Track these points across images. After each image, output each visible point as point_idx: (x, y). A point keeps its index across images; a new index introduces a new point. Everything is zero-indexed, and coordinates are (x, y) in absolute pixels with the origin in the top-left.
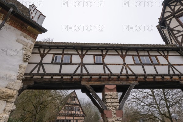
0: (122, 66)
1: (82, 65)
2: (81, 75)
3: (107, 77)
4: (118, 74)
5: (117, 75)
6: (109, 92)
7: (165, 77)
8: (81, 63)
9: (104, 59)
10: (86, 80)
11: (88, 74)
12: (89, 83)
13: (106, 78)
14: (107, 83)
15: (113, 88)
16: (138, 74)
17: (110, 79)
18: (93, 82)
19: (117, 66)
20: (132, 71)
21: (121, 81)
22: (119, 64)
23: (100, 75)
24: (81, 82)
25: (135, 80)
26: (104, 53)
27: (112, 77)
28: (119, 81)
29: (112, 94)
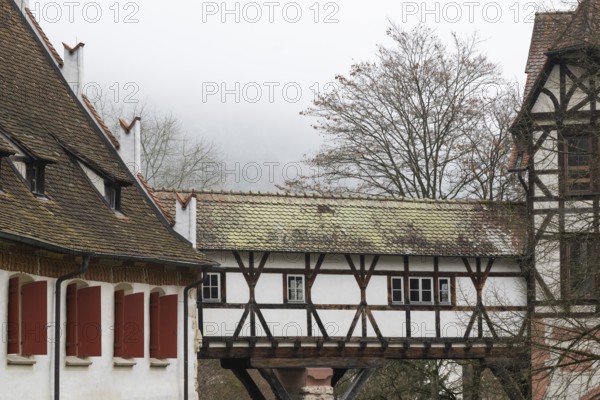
0: (355, 311)
1: (253, 308)
2: (252, 339)
3: (314, 345)
4: (342, 338)
5: (339, 342)
6: (315, 387)
7: (454, 346)
8: (250, 302)
9: (310, 287)
10: (263, 353)
11: (269, 337)
12: (268, 362)
13: (310, 348)
14: (313, 363)
15: (324, 378)
16: (390, 338)
17: (320, 353)
18: (278, 359)
19: (344, 311)
20: (377, 329)
21: (346, 356)
22: (348, 307)
23: (298, 341)
24: (251, 360)
25: (379, 353)
26: (313, 266)
27: (325, 345)
28: (340, 356)
29: (319, 392)
